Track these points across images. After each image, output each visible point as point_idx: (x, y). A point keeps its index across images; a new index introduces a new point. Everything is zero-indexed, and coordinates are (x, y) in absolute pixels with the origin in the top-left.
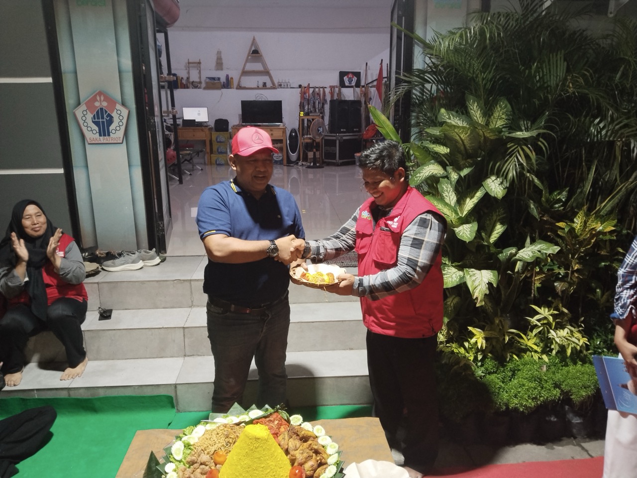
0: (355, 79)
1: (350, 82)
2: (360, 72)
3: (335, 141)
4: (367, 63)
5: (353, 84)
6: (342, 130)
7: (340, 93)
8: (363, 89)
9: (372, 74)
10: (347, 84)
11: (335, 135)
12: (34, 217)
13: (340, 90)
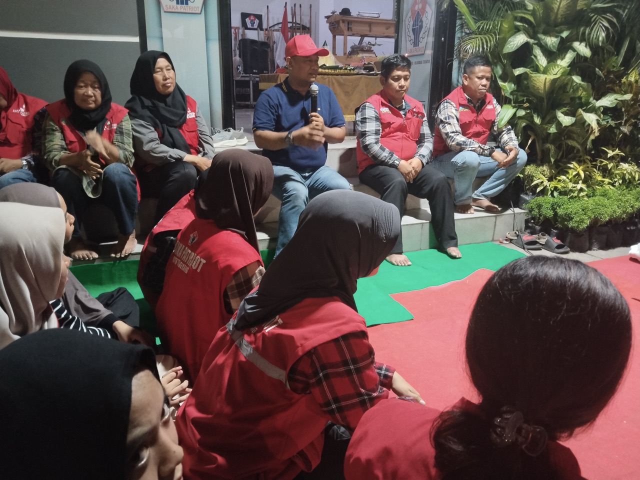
0: (257, 21)
1: (253, 24)
2: (261, 15)
3: (248, 82)
4: (268, 7)
5: (256, 26)
6: (254, 71)
7: (244, 34)
8: (267, 32)
9: (273, 18)
10: (249, 26)
11: (248, 75)
12: (165, 71)
13: (244, 32)
